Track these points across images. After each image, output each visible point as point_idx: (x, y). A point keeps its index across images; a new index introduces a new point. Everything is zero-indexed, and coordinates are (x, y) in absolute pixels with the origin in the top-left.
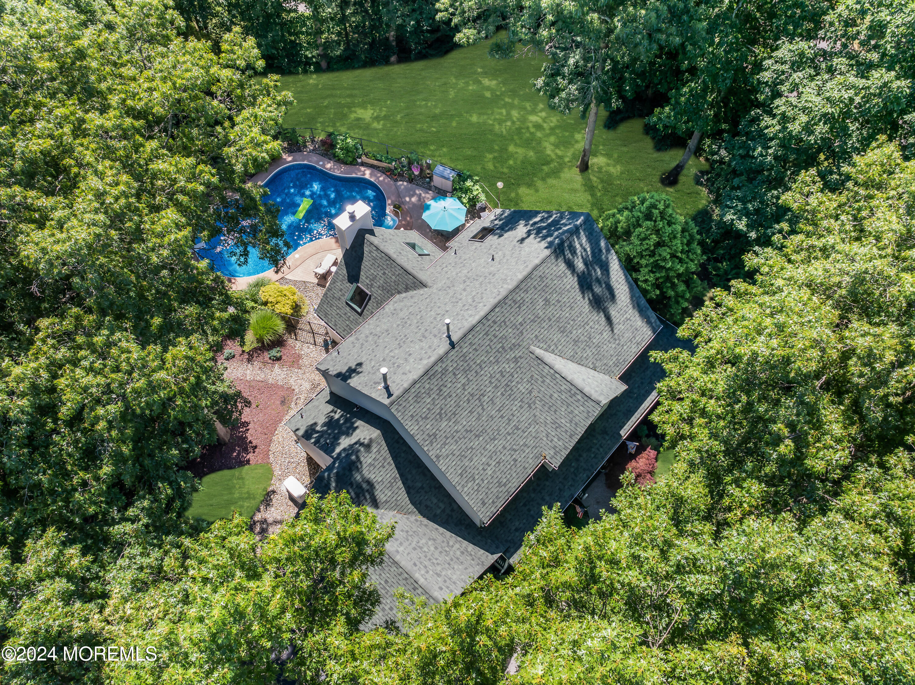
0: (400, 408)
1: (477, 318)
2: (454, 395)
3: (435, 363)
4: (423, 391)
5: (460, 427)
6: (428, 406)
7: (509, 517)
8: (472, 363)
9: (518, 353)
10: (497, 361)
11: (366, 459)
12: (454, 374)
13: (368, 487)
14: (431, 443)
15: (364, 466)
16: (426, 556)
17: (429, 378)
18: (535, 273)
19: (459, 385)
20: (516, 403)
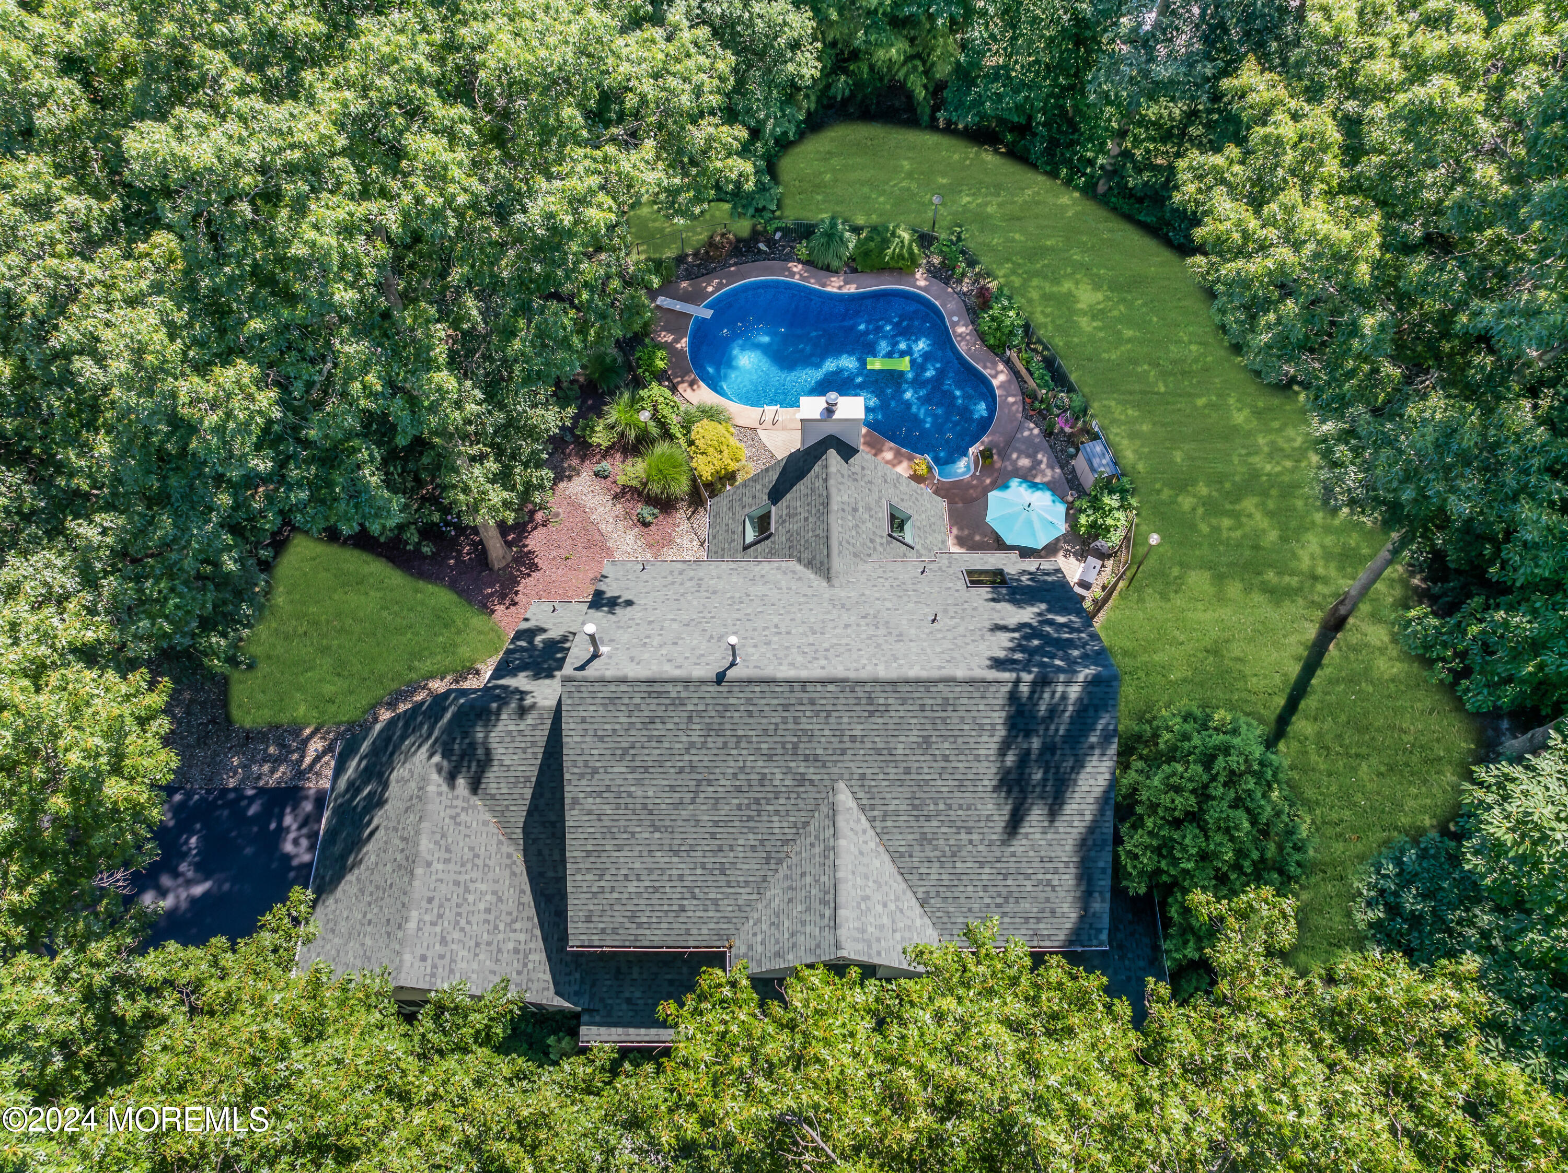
0: (576, 695)
1: (791, 674)
2: (667, 745)
3: (674, 681)
4: (626, 701)
5: (639, 794)
6: (617, 727)
7: (635, 976)
8: (728, 726)
9: (811, 773)
10: (770, 758)
11: (507, 722)
12: (690, 717)
13: (483, 758)
14: (581, 776)
15: (499, 728)
16: (458, 906)
17: (650, 693)
18: (941, 687)
19: (684, 739)
20: (751, 836)
